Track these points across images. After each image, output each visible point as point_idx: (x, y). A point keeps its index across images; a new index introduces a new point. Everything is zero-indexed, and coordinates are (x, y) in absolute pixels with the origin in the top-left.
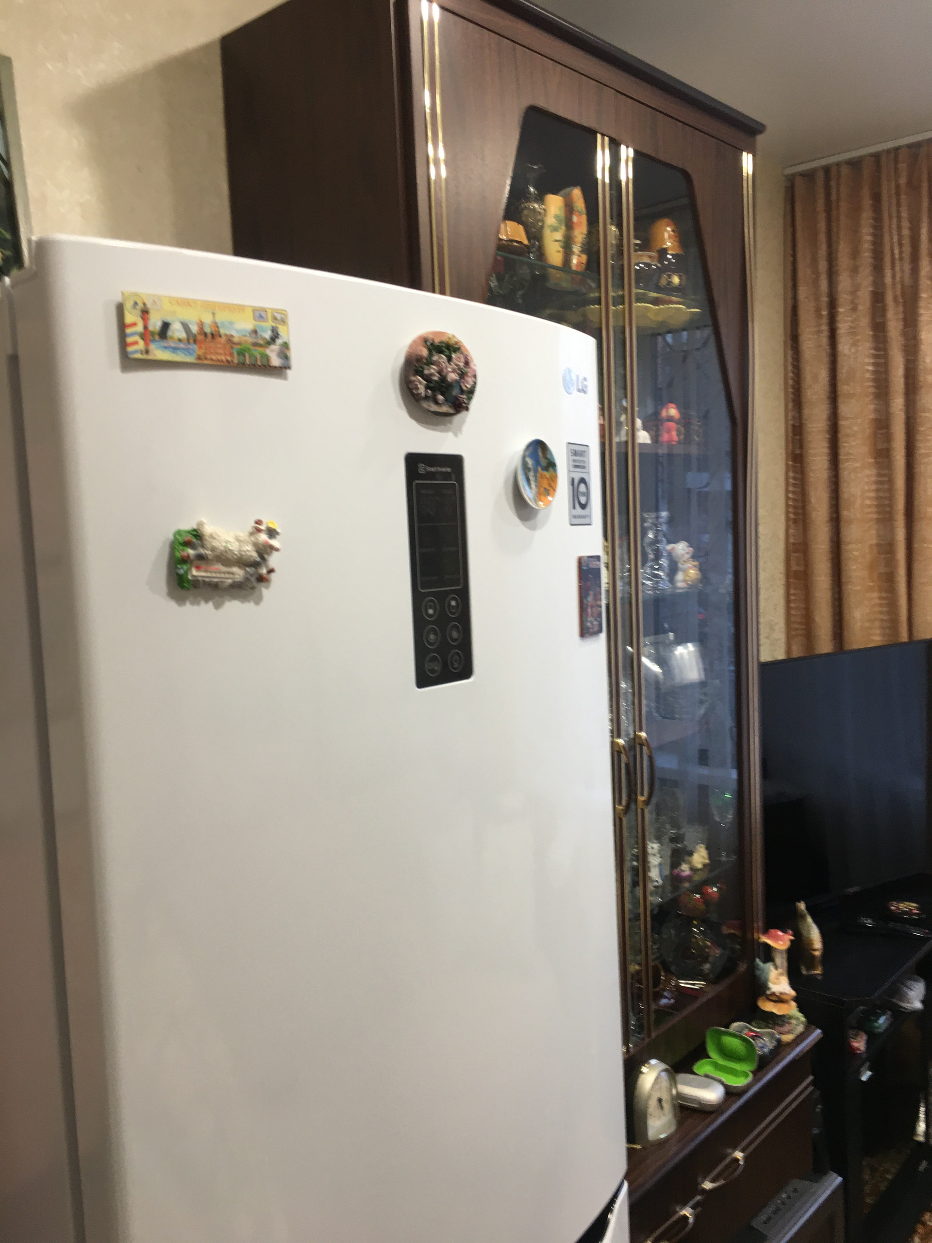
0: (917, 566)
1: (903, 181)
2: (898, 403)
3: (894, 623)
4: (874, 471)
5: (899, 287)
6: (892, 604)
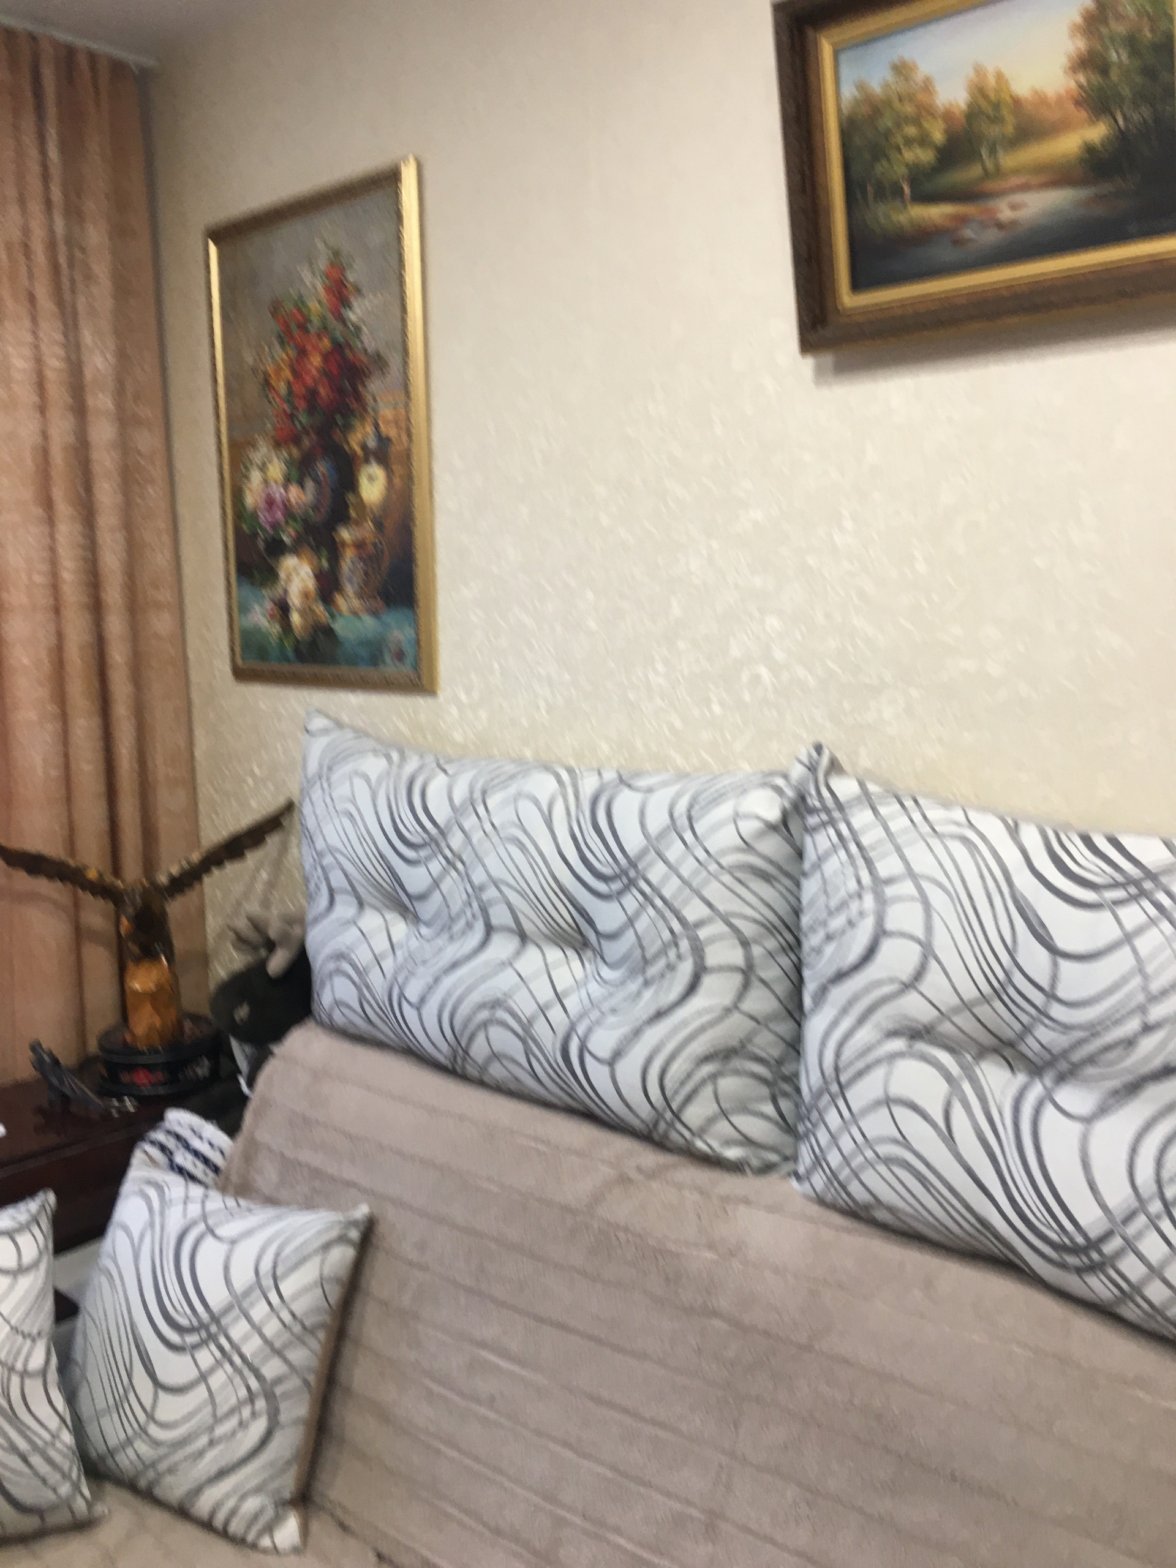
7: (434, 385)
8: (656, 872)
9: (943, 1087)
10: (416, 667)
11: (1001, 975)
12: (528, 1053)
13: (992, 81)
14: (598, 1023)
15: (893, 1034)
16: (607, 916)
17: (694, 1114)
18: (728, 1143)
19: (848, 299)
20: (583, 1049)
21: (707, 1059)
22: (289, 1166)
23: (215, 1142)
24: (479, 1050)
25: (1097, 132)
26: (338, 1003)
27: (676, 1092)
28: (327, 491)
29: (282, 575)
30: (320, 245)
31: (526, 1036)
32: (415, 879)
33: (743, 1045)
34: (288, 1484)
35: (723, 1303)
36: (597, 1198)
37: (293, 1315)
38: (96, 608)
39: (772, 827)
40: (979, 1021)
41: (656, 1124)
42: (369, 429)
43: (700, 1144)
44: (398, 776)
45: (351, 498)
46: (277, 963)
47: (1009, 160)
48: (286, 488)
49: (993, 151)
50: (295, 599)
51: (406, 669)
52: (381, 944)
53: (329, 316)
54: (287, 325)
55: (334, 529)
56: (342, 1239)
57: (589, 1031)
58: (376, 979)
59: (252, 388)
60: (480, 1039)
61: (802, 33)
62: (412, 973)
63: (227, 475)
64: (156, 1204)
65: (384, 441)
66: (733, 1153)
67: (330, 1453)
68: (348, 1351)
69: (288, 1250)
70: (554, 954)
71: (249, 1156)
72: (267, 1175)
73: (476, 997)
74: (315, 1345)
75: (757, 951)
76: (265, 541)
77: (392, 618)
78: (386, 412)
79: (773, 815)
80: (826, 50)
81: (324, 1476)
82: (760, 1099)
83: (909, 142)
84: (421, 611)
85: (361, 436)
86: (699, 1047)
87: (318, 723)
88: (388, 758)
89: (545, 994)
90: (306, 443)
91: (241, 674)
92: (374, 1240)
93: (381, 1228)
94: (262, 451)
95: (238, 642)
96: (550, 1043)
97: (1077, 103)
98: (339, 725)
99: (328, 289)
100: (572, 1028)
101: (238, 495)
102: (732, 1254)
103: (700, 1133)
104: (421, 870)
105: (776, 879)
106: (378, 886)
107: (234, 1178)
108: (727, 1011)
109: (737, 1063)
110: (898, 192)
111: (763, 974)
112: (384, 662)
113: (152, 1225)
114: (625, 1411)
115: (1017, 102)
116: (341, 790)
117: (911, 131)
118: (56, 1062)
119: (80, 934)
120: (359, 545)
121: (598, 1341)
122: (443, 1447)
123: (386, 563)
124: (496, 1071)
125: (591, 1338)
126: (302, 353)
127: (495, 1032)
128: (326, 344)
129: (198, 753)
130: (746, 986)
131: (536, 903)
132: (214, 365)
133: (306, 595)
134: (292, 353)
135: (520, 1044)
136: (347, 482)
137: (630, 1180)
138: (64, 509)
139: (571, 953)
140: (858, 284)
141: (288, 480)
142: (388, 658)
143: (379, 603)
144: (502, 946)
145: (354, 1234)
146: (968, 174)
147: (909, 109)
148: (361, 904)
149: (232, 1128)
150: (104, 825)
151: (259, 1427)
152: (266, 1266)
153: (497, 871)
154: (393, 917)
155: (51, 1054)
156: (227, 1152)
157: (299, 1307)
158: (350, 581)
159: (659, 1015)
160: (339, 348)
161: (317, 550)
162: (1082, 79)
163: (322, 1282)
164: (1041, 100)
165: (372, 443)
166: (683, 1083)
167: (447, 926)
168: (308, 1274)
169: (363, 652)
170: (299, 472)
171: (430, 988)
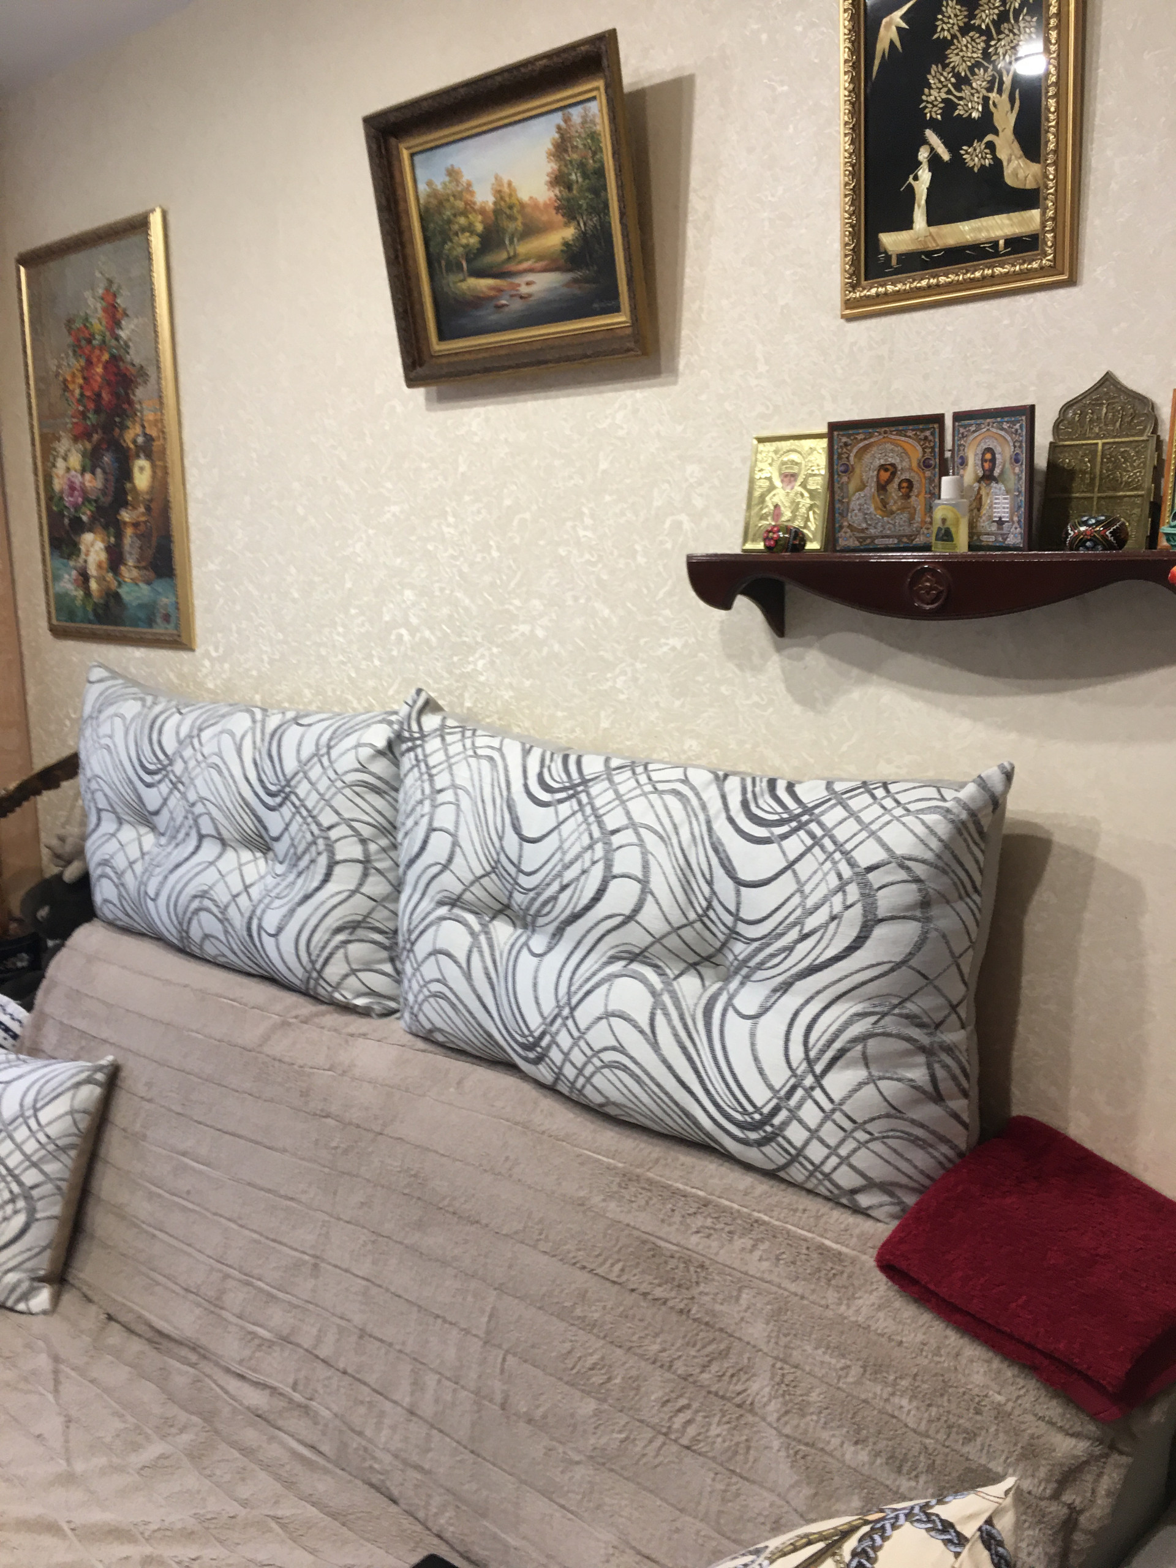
7: (182, 393)
8: (303, 789)
9: (468, 939)
10: (177, 627)
11: (495, 856)
12: (226, 932)
13: (506, 189)
14: (267, 907)
15: (441, 903)
16: (274, 822)
17: (334, 971)
18: (359, 995)
19: (437, 346)
20: (260, 927)
21: (338, 930)
22: (66, 1029)
23: (16, 1016)
24: (195, 933)
25: (569, 233)
26: (106, 901)
27: (318, 956)
28: (111, 478)
29: (83, 548)
30: (98, 275)
31: (224, 920)
32: (152, 798)
33: (364, 921)
34: (43, 1264)
35: (334, 1109)
36: (266, 1038)
37: (48, 1137)
39: (380, 753)
40: (486, 890)
41: (308, 982)
42: (138, 429)
43: (337, 995)
44: (146, 715)
45: (128, 486)
46: (71, 873)
47: (522, 248)
48: (82, 474)
49: (511, 242)
50: (92, 570)
51: (170, 629)
52: (134, 852)
53: (108, 334)
54: (79, 340)
55: (117, 512)
56: (89, 1081)
57: (264, 912)
58: (129, 880)
59: (55, 391)
60: (195, 923)
61: (386, 142)
62: (151, 875)
63: (39, 464)
65: (149, 439)
66: (361, 1002)
67: (84, 1246)
68: (99, 1167)
69: (47, 1089)
70: (246, 855)
71: (37, 1026)
72: (50, 1038)
73: (191, 890)
74: (69, 1162)
75: (373, 847)
76: (70, 520)
77: (160, 585)
78: (150, 416)
79: (381, 744)
80: (405, 154)
81: (77, 1263)
82: (381, 962)
83: (463, 230)
84: (179, 581)
85: (132, 435)
86: (332, 921)
87: (97, 673)
88: (143, 700)
89: (237, 887)
90: (96, 437)
91: (58, 632)
92: (119, 1083)
93: (123, 1074)
94: (64, 444)
95: (52, 604)
96: (239, 922)
97: (557, 209)
98: (115, 675)
99: (105, 310)
100: (255, 908)
101: (48, 480)
102: (344, 1073)
103: (337, 987)
104: (154, 790)
105: (385, 792)
106: (128, 805)
107: (27, 1043)
108: (353, 893)
109: (361, 933)
110: (460, 267)
111: (378, 865)
112: (155, 622)
114: (269, 1191)
115: (522, 206)
116: (105, 729)
117: (462, 220)
120: (136, 525)
121: (257, 1143)
122: (157, 1233)
123: (154, 541)
124: (210, 949)
125: (251, 1141)
126: (89, 363)
127: (203, 915)
128: (106, 357)
129: (30, 699)
130: (365, 875)
131: (229, 816)
132: (27, 371)
133: (99, 566)
134: (83, 362)
135: (220, 926)
136: (125, 474)
137: (289, 1024)
139: (259, 854)
140: (442, 337)
141: (83, 471)
142: (159, 620)
143: (151, 574)
144: (210, 849)
145: (100, 1076)
146: (498, 257)
147: (460, 204)
148: (120, 821)
149: (29, 1007)
151: (20, 1220)
152: (29, 1100)
153: (205, 793)
154: (143, 830)
156: (25, 1021)
157: (52, 1131)
158: (131, 554)
159: (307, 897)
160: (115, 359)
161: (106, 527)
162: (557, 192)
163: (72, 1112)
164: (536, 206)
165: (140, 440)
166: (323, 948)
167: (173, 835)
168: (62, 1106)
169: (141, 614)
170: (92, 462)
171: (162, 884)
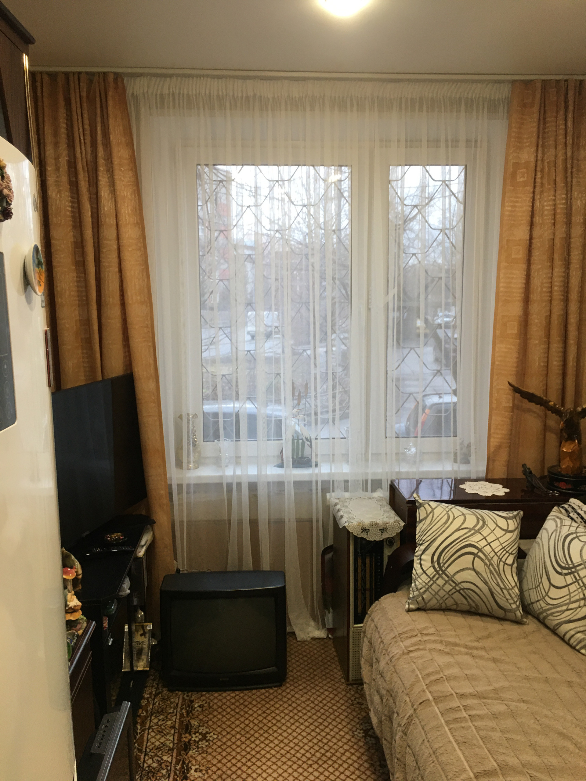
0: (105, 334)
1: (84, 94)
2: (89, 233)
3: (92, 369)
4: (75, 275)
5: (84, 160)
6: (91, 357)
38: (566, 300)
64: (559, 525)
113: (556, 530)
118: (531, 473)
119: (546, 428)
138: (558, 262)
150: (560, 387)
155: (529, 469)
